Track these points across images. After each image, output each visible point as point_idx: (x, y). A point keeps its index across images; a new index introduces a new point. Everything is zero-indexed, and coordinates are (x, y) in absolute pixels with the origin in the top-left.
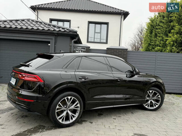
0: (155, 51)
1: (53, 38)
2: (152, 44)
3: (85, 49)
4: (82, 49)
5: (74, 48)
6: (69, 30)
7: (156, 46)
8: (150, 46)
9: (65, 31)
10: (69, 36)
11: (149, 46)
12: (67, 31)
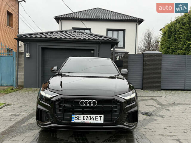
0: (177, 54)
1: (97, 46)
2: (171, 48)
3: (124, 54)
4: (122, 55)
5: (115, 54)
6: (111, 39)
7: (176, 49)
8: (169, 50)
9: (108, 39)
10: (110, 44)
11: (167, 49)
12: (109, 39)
